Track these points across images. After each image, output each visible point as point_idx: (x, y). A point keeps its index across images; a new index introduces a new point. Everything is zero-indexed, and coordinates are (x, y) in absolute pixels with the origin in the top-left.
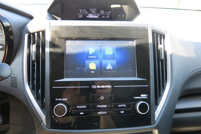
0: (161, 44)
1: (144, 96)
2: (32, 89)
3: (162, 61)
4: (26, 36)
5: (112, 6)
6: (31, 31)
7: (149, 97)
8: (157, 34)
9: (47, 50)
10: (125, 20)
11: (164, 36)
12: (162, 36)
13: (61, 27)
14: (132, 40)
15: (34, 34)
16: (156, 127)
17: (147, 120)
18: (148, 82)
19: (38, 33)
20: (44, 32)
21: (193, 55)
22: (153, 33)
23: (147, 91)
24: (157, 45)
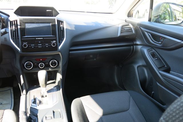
0: (62, 24)
1: (54, 41)
2: (14, 41)
3: (62, 31)
4: (9, 23)
5: (47, 11)
6: (11, 20)
7: (56, 42)
8: (60, 21)
9: (19, 27)
10: (53, 16)
11: (63, 22)
12: (62, 22)
13: (23, 19)
14: (50, 23)
15: (12, 22)
16: (60, 52)
17: (56, 49)
18: (56, 37)
19: (14, 21)
20: (17, 21)
21: (74, 29)
22: (58, 21)
23: (56, 40)
24: (60, 25)
